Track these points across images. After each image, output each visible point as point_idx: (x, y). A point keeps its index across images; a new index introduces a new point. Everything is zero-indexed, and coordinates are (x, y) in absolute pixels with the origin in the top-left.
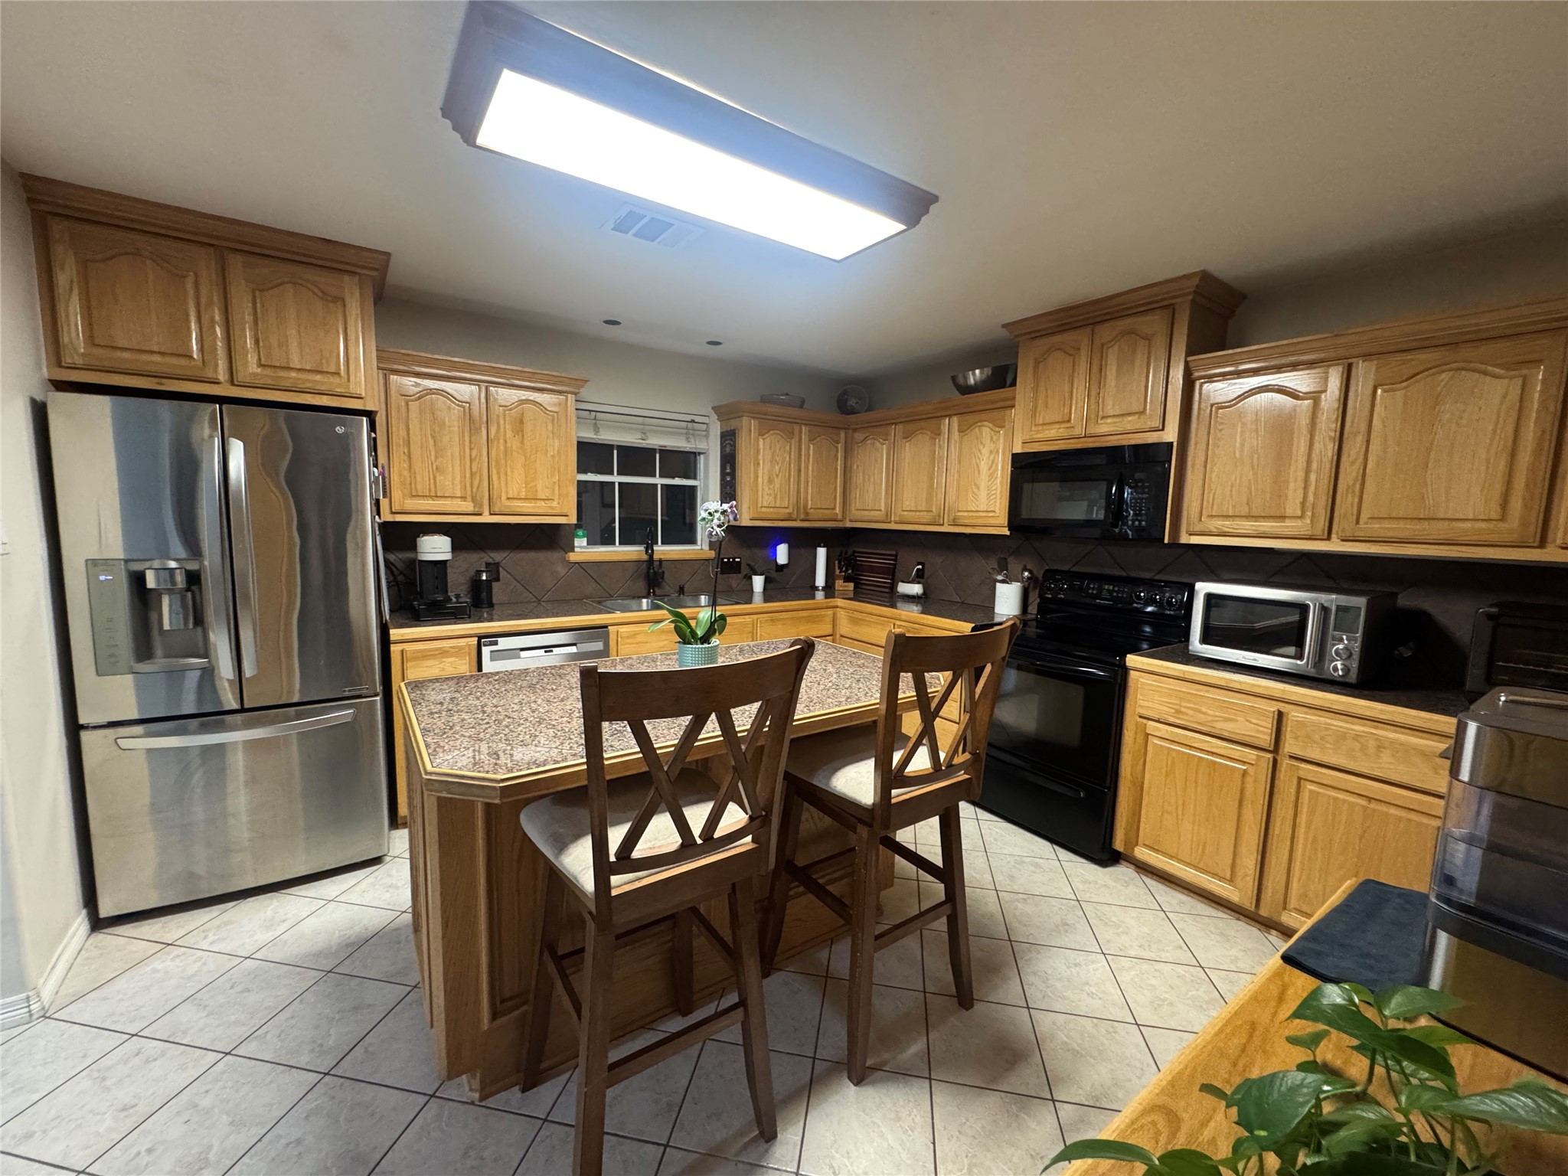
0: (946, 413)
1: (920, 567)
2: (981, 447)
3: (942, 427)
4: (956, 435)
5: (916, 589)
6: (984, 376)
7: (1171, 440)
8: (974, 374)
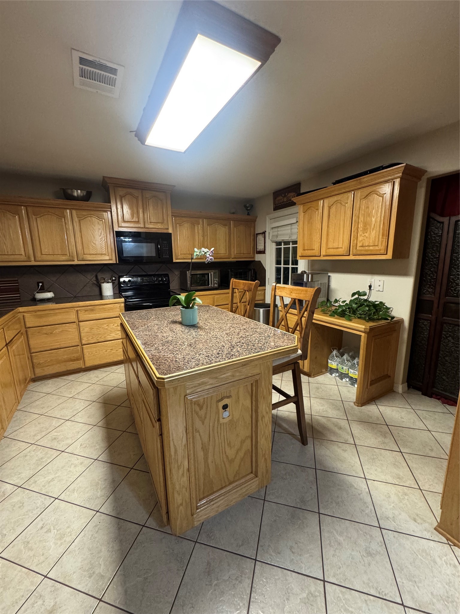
0: (68, 207)
1: (41, 284)
2: (93, 226)
3: (65, 214)
4: (76, 219)
5: (50, 295)
6: (82, 195)
7: (171, 232)
8: (77, 192)
